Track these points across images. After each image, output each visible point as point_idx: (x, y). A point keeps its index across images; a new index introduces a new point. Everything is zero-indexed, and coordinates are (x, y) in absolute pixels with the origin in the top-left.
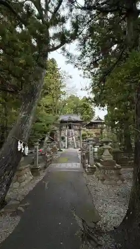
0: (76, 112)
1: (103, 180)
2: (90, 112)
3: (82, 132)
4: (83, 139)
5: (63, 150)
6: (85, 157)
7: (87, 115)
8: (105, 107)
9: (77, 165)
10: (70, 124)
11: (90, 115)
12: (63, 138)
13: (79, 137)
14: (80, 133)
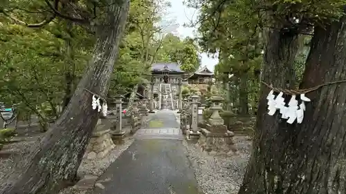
0: (174, 60)
1: (209, 150)
2: (195, 61)
3: (183, 88)
4: (184, 97)
5: (156, 111)
6: (186, 120)
7: (191, 65)
8: (216, 54)
9: (175, 132)
10: (166, 76)
11: (194, 64)
12: (156, 95)
13: (178, 95)
14: (180, 89)
